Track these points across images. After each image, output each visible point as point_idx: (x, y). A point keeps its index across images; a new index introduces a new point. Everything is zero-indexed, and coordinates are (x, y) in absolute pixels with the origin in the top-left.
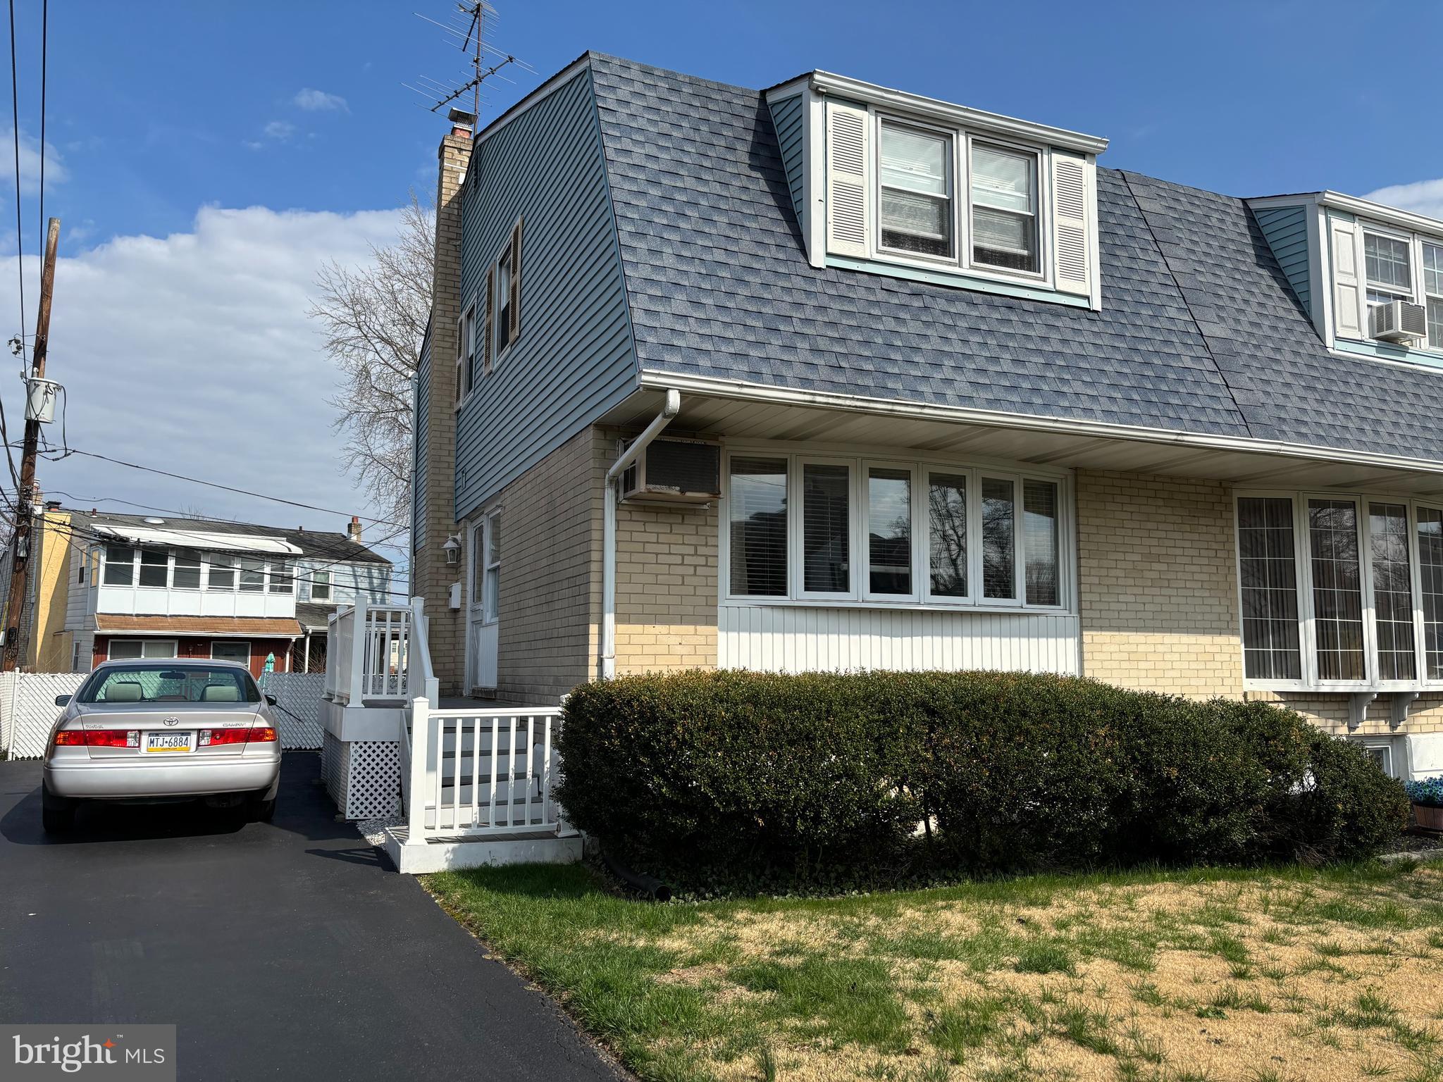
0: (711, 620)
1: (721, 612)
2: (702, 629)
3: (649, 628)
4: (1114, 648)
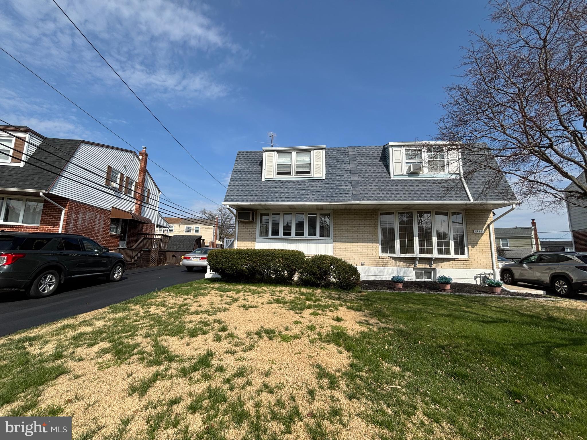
0: (255, 241)
1: (256, 239)
2: (253, 242)
3: (243, 242)
4: (341, 246)
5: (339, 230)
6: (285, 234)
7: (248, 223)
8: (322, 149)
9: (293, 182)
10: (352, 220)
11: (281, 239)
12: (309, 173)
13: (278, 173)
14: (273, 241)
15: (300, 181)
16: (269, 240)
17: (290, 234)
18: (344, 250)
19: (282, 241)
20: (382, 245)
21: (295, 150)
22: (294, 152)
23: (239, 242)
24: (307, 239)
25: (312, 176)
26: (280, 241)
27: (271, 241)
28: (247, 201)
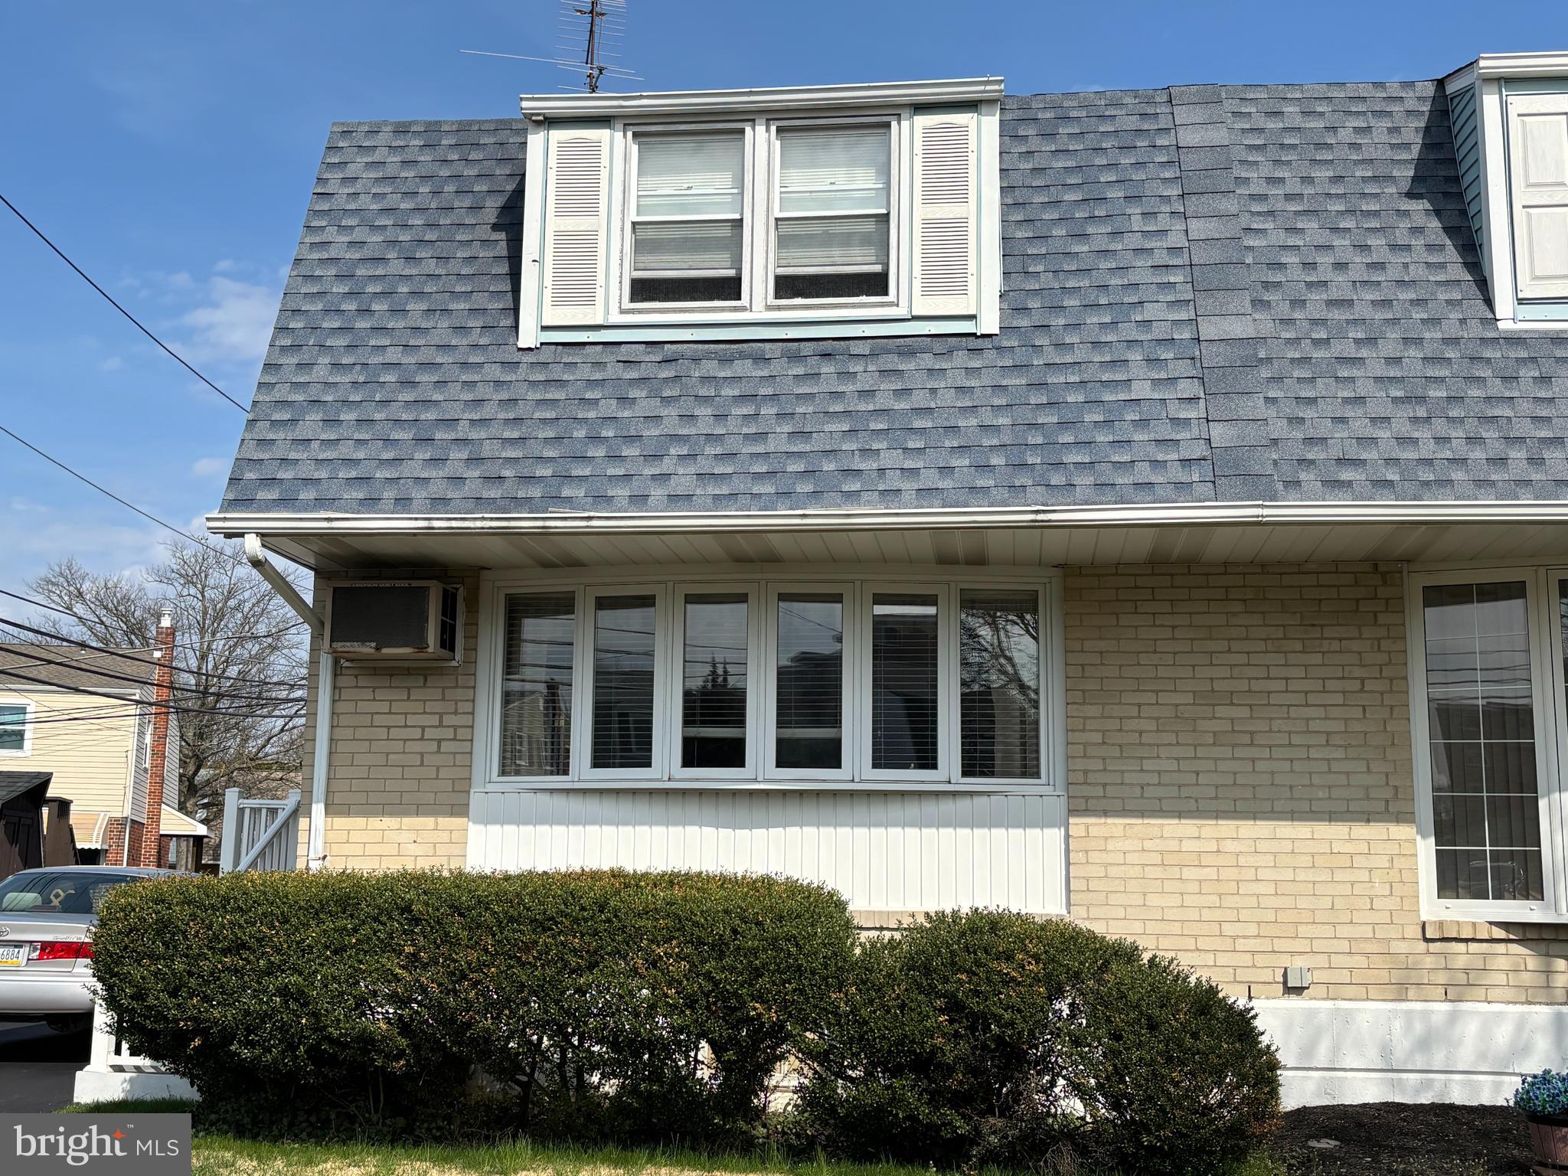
0: (460, 809)
1: (476, 799)
2: (445, 822)
3: (375, 822)
4: (1128, 845)
5: (1114, 724)
6: (696, 753)
7: (409, 672)
8: (970, 105)
9: (761, 359)
10: (1212, 646)
11: (667, 792)
12: (876, 284)
13: (644, 290)
14: (608, 806)
15: (807, 349)
16: (575, 804)
17: (732, 754)
18: (1151, 872)
19: (676, 809)
20: (1443, 832)
21: (770, 114)
22: (761, 129)
23: (340, 822)
24: (869, 794)
25: (901, 312)
26: (659, 808)
27: (592, 805)
28: (403, 503)
